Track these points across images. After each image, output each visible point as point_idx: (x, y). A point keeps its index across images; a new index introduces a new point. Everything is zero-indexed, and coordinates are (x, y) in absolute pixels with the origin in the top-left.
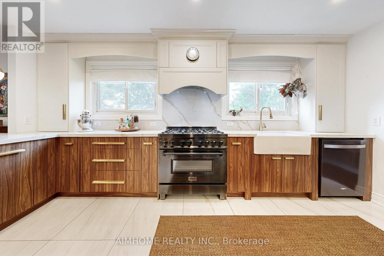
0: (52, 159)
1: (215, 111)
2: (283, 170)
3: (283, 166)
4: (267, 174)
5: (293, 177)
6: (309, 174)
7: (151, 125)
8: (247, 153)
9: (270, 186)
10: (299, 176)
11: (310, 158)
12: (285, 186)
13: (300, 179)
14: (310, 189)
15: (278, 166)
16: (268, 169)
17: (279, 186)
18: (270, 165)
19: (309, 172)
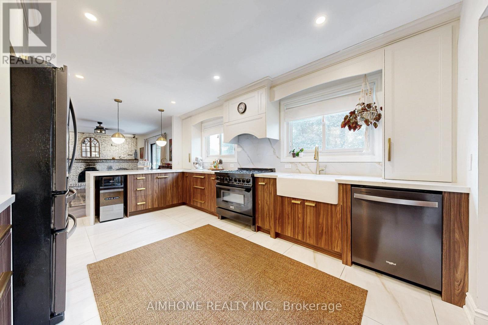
0: (181, 183)
1: (274, 153)
2: (305, 217)
3: (305, 212)
4: (289, 218)
5: (317, 228)
6: (337, 229)
7: (231, 166)
8: (271, 193)
9: (292, 231)
10: (324, 228)
11: (338, 208)
12: (308, 235)
13: (325, 232)
14: (339, 248)
15: (300, 212)
16: (290, 212)
17: (301, 234)
18: (291, 208)
19: (337, 226)
